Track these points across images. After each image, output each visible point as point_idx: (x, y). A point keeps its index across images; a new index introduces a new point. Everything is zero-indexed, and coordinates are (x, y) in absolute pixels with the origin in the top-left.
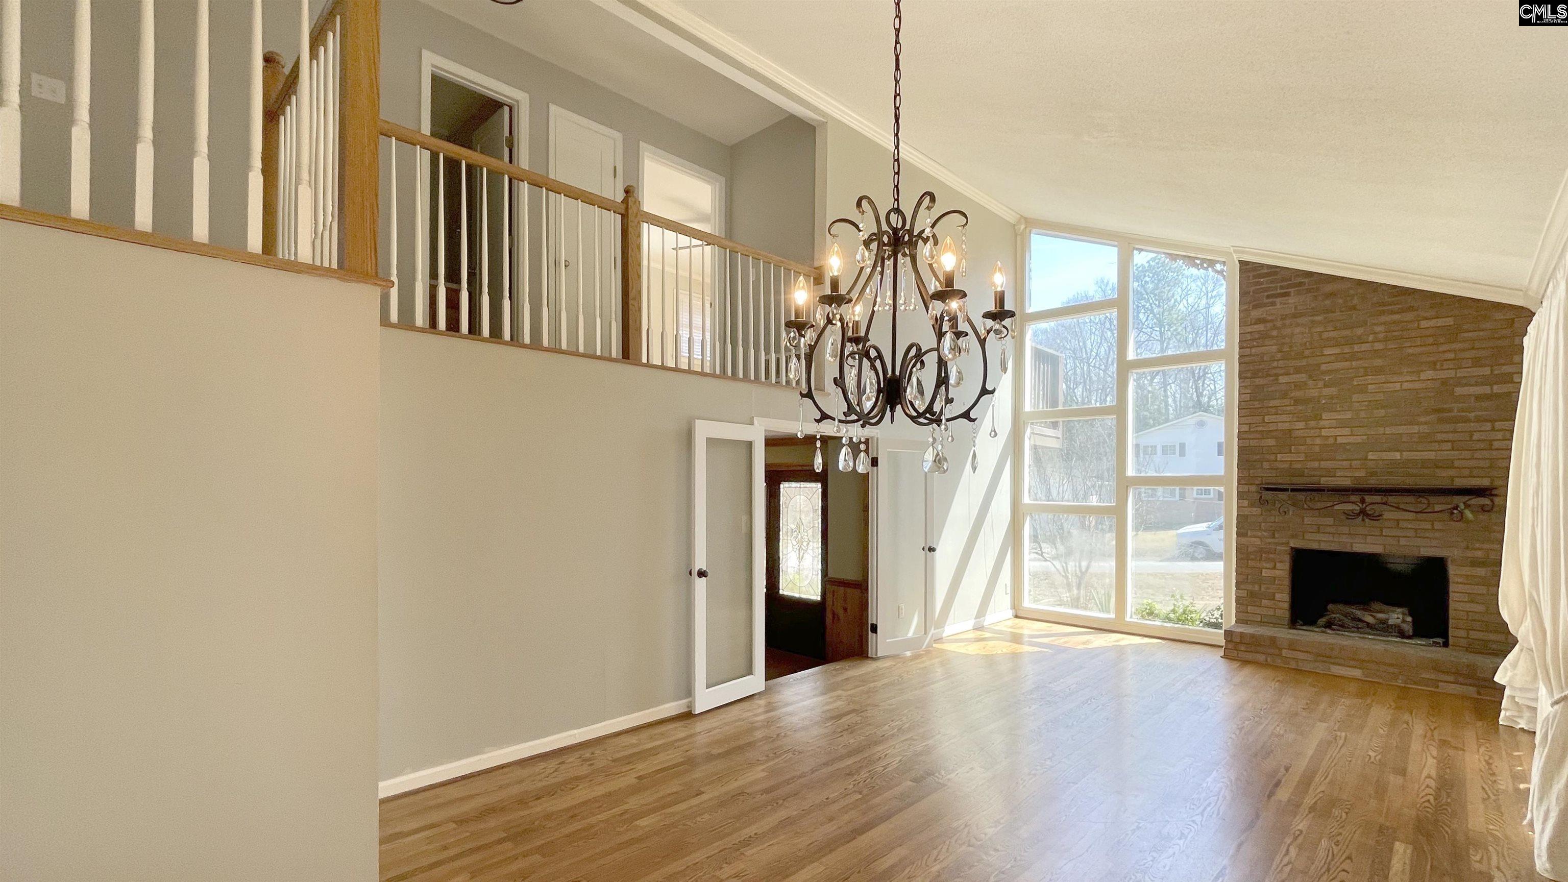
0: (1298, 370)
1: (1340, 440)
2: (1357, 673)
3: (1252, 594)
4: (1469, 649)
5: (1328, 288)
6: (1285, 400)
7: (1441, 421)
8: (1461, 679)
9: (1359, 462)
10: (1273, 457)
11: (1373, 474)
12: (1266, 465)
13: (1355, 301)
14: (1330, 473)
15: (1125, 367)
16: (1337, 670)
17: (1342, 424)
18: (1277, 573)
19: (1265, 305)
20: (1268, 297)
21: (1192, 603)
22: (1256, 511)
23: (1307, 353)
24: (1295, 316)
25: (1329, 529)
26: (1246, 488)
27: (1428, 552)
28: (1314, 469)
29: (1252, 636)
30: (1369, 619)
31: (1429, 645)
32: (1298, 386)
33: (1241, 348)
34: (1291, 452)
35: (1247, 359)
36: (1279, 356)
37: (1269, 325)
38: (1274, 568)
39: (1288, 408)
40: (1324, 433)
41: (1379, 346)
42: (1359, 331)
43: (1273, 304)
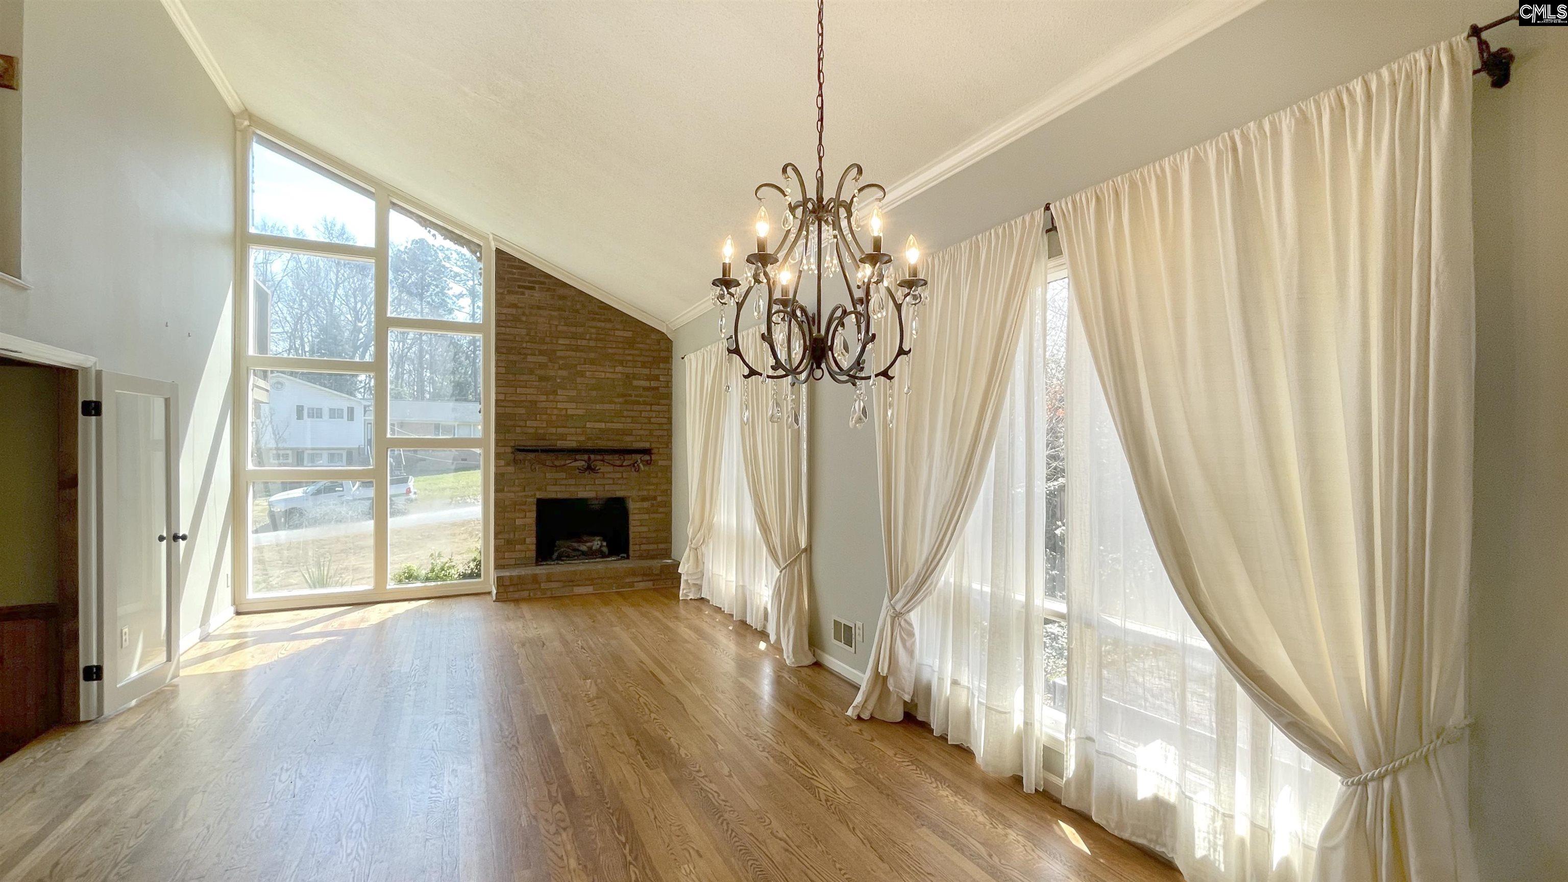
0: (542, 353)
1: (569, 412)
2: (590, 589)
3: (509, 542)
4: (641, 557)
5: (561, 291)
6: (532, 376)
7: (626, 402)
8: (645, 578)
9: (580, 430)
10: (522, 423)
11: (589, 439)
12: (518, 430)
13: (578, 307)
14: (563, 437)
15: (383, 324)
16: (578, 590)
17: (571, 400)
18: (527, 520)
19: (517, 293)
20: (519, 287)
21: (450, 559)
22: (511, 469)
23: (548, 340)
24: (539, 308)
25: (564, 482)
26: (502, 450)
27: (619, 494)
28: (552, 434)
29: (519, 577)
30: (584, 548)
31: (619, 560)
32: (542, 366)
33: (497, 326)
34: (536, 420)
35: (502, 337)
36: (527, 338)
37: (520, 311)
38: (525, 517)
39: (535, 383)
40: (559, 405)
41: (592, 343)
42: (581, 330)
43: (523, 294)
